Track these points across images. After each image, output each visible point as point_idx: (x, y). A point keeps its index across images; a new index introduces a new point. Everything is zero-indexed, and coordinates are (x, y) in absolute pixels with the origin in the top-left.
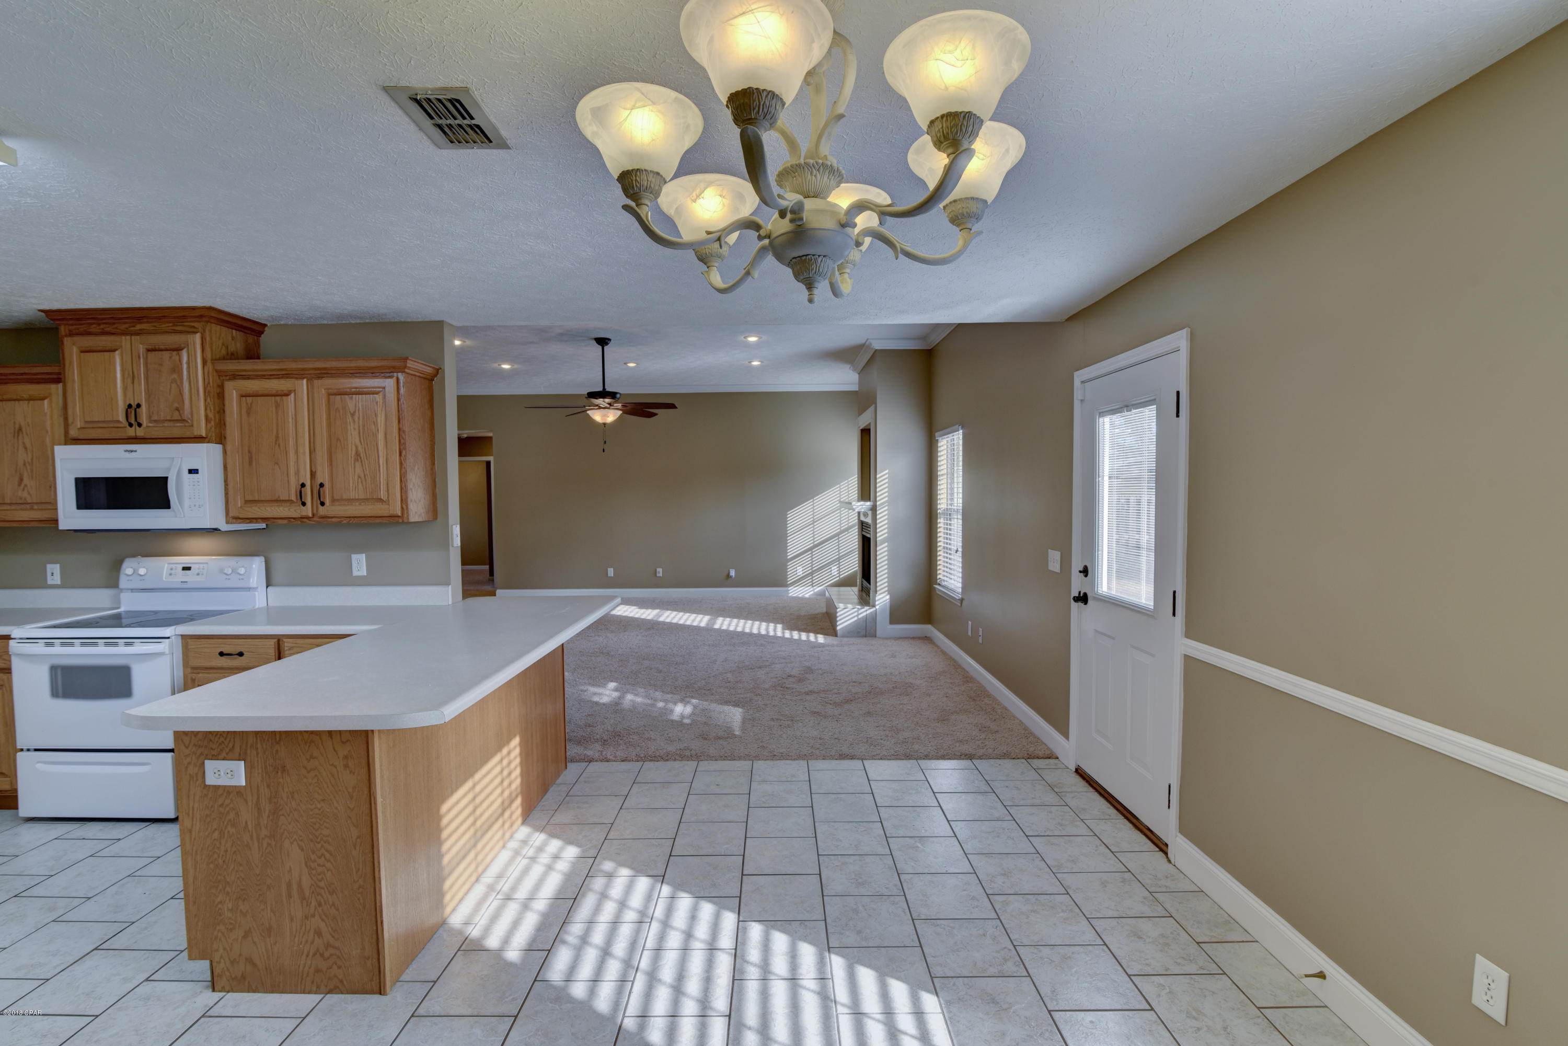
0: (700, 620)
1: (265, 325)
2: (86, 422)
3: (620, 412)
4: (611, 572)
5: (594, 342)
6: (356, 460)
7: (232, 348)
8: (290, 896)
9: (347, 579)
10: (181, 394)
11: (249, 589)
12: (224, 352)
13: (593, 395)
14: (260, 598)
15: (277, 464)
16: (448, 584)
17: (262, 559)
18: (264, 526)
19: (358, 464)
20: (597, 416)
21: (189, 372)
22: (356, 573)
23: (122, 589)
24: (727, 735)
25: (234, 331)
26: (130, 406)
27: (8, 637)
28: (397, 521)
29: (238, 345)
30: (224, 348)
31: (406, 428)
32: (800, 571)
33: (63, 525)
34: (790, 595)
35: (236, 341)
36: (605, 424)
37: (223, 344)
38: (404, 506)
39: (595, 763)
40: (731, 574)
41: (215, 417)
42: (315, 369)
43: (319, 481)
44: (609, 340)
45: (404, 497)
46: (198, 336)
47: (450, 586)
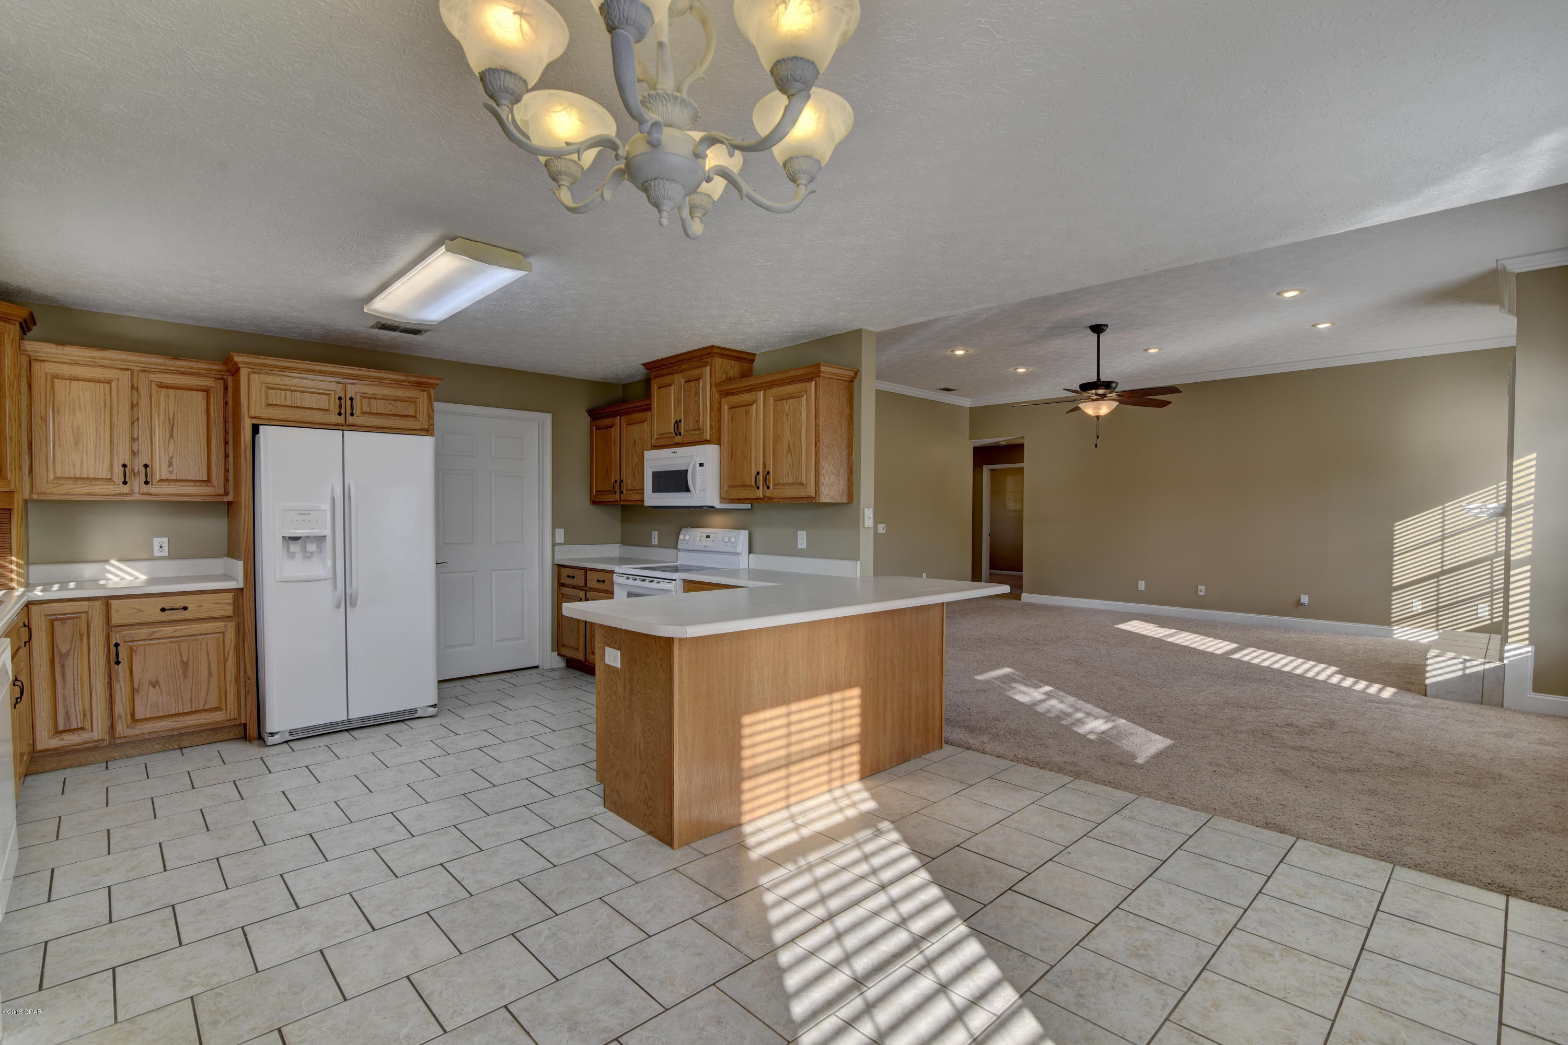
0: (1217, 646)
1: (755, 355)
2: (659, 435)
3: (1116, 404)
4: (1142, 585)
5: (1089, 331)
6: (788, 452)
7: (730, 374)
8: (635, 755)
9: (794, 552)
10: (699, 410)
11: (737, 554)
12: (724, 377)
13: (1085, 387)
14: (744, 561)
15: (745, 457)
16: (857, 558)
17: (747, 532)
18: (749, 506)
19: (789, 455)
20: (1090, 409)
21: (703, 394)
22: (800, 547)
23: (679, 550)
24: (1126, 761)
25: (733, 362)
26: (677, 421)
27: (612, 572)
28: (811, 504)
29: (735, 371)
30: (724, 375)
31: (821, 424)
32: (1418, 606)
33: (647, 503)
34: (1395, 636)
35: (733, 368)
36: (1098, 417)
37: (724, 372)
38: (817, 489)
39: (971, 751)
40: (1302, 601)
41: (715, 425)
42: (767, 382)
43: (767, 470)
44: (1107, 326)
45: (817, 482)
46: (708, 368)
47: (859, 562)
